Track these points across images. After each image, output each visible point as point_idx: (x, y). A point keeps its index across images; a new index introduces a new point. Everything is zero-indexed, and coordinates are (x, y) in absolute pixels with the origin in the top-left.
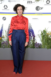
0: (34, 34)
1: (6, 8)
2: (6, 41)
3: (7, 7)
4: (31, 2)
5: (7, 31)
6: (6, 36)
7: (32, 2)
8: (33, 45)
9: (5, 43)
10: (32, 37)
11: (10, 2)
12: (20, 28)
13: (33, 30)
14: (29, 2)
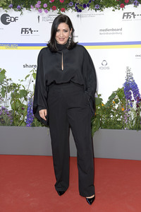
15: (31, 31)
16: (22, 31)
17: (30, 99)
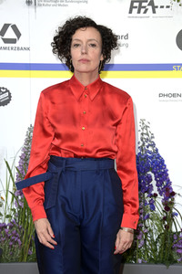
0: (169, 183)
1: (14, 41)
2: (7, 222)
3: (18, 34)
4: (150, 8)
5: (17, 165)
6: (10, 196)
7: (154, 8)
8: (164, 245)
9: (6, 235)
10: (155, 195)
11: (31, 9)
12: (87, 151)
13: (162, 161)
14: (140, 7)
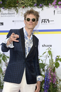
15: (49, 21)
16: (42, 21)
17: (47, 70)
